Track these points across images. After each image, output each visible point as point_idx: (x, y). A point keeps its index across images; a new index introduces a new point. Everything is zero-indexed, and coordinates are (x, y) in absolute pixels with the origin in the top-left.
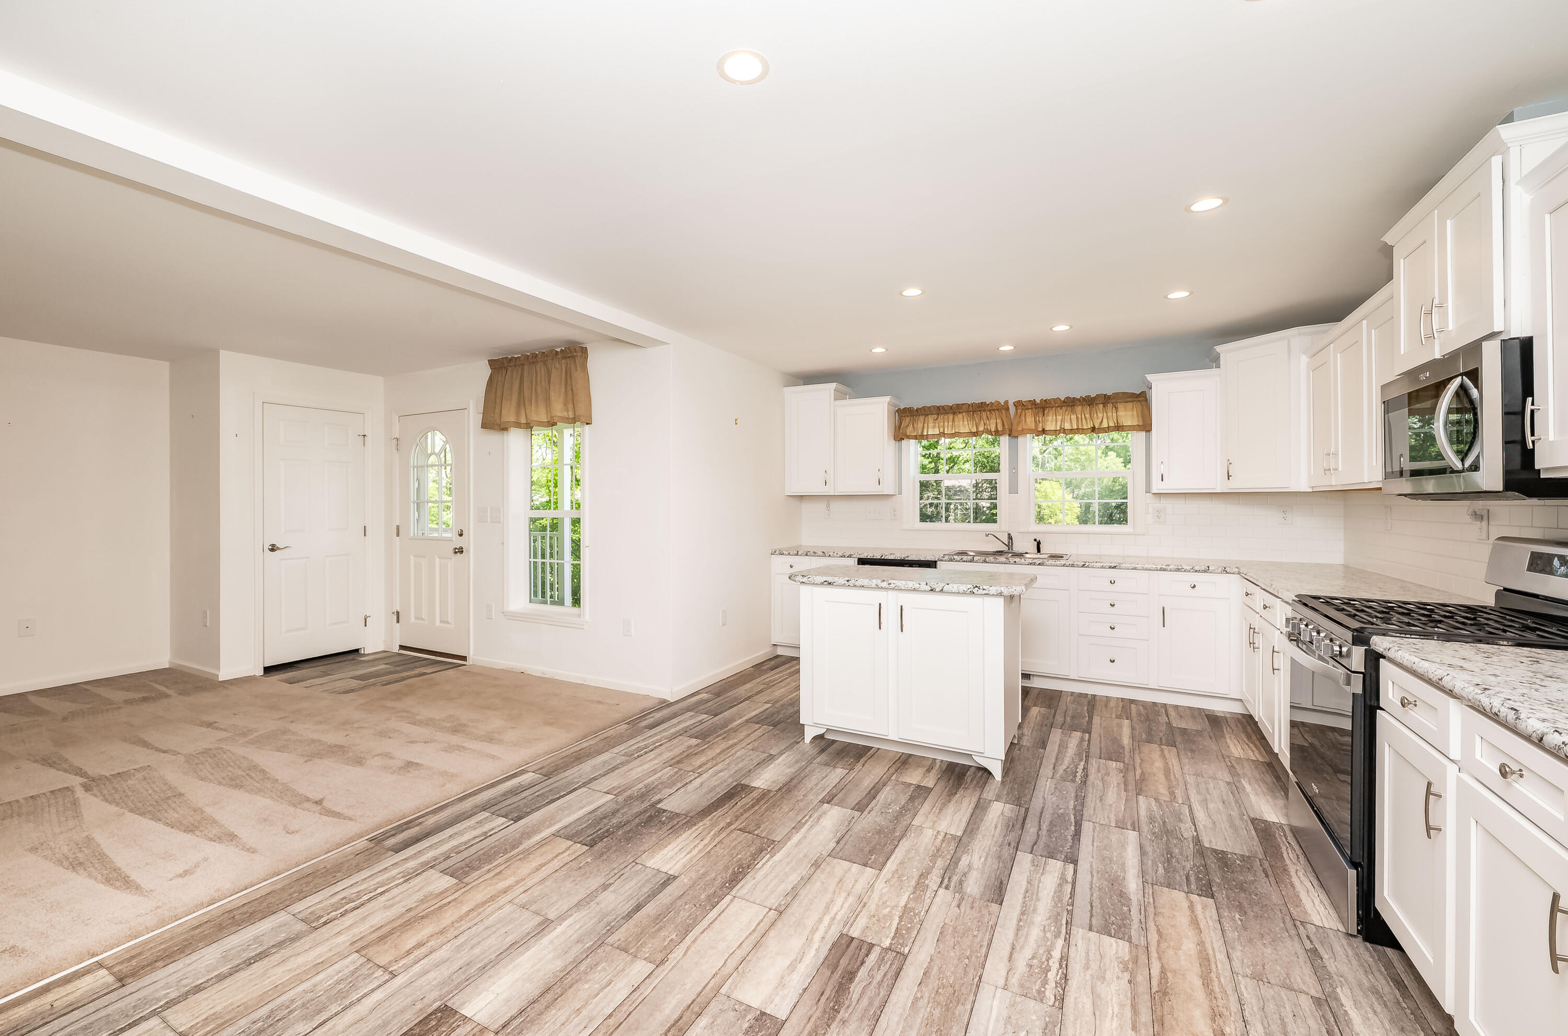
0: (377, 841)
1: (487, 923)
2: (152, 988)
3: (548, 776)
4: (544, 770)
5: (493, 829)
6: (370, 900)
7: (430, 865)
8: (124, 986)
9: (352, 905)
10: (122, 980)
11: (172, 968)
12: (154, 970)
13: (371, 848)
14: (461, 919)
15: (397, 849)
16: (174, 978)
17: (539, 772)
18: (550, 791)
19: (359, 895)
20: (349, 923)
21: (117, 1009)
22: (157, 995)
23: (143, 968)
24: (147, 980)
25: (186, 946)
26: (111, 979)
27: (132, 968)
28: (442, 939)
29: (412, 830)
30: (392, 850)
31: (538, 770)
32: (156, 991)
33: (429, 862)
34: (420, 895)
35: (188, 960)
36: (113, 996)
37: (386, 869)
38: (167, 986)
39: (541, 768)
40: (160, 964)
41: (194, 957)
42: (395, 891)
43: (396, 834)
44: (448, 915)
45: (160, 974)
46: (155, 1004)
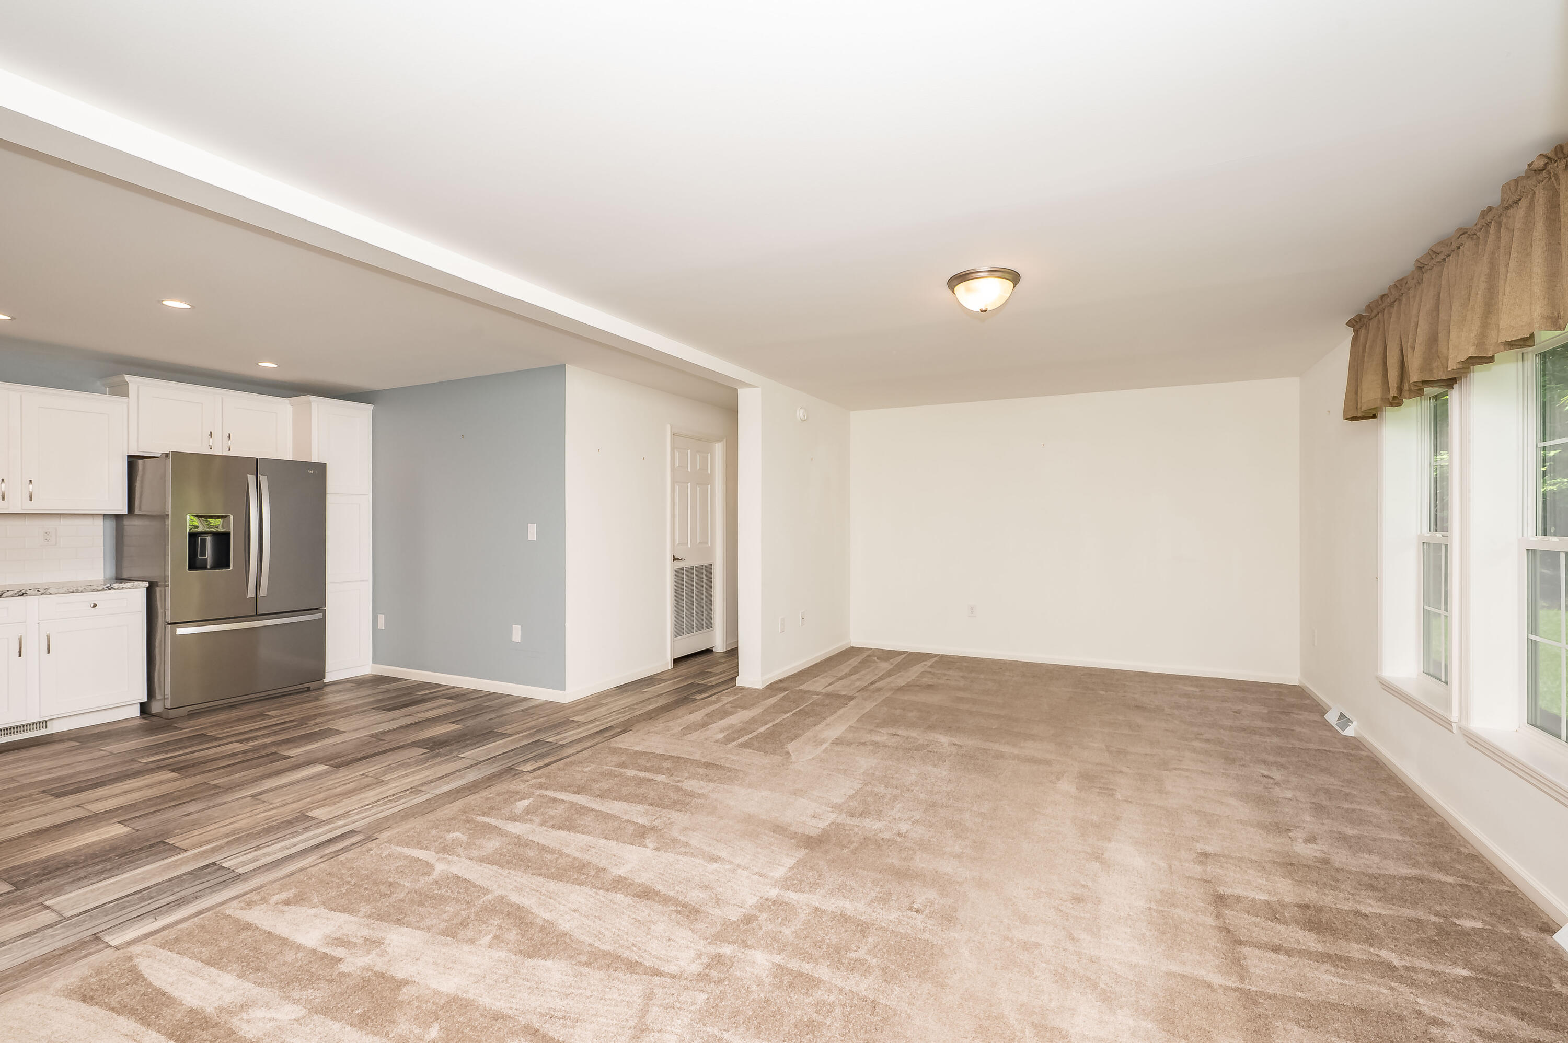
0: (370, 838)
1: (297, 794)
2: (68, 934)
3: (510, 769)
4: (513, 773)
5: (245, 854)
6: (377, 801)
7: (324, 822)
8: (94, 934)
9: (389, 799)
10: (96, 938)
11: (46, 950)
12: (65, 948)
13: (376, 832)
14: (313, 795)
15: (352, 832)
16: (45, 942)
17: (519, 772)
18: (511, 758)
19: (385, 804)
20: (391, 791)
21: (100, 919)
22: (63, 930)
23: (75, 949)
24: (72, 940)
25: (26, 969)
26: (106, 939)
27: (86, 948)
28: (330, 787)
29: (333, 850)
30: (356, 832)
31: (519, 773)
32: (63, 933)
33: (324, 825)
34: (338, 805)
35: (28, 957)
36: (104, 927)
37: (364, 819)
38: (53, 936)
39: (516, 775)
40: (56, 953)
41: (20, 961)
42: (356, 807)
43: (351, 846)
44: (322, 796)
45: (59, 945)
46: (66, 924)
